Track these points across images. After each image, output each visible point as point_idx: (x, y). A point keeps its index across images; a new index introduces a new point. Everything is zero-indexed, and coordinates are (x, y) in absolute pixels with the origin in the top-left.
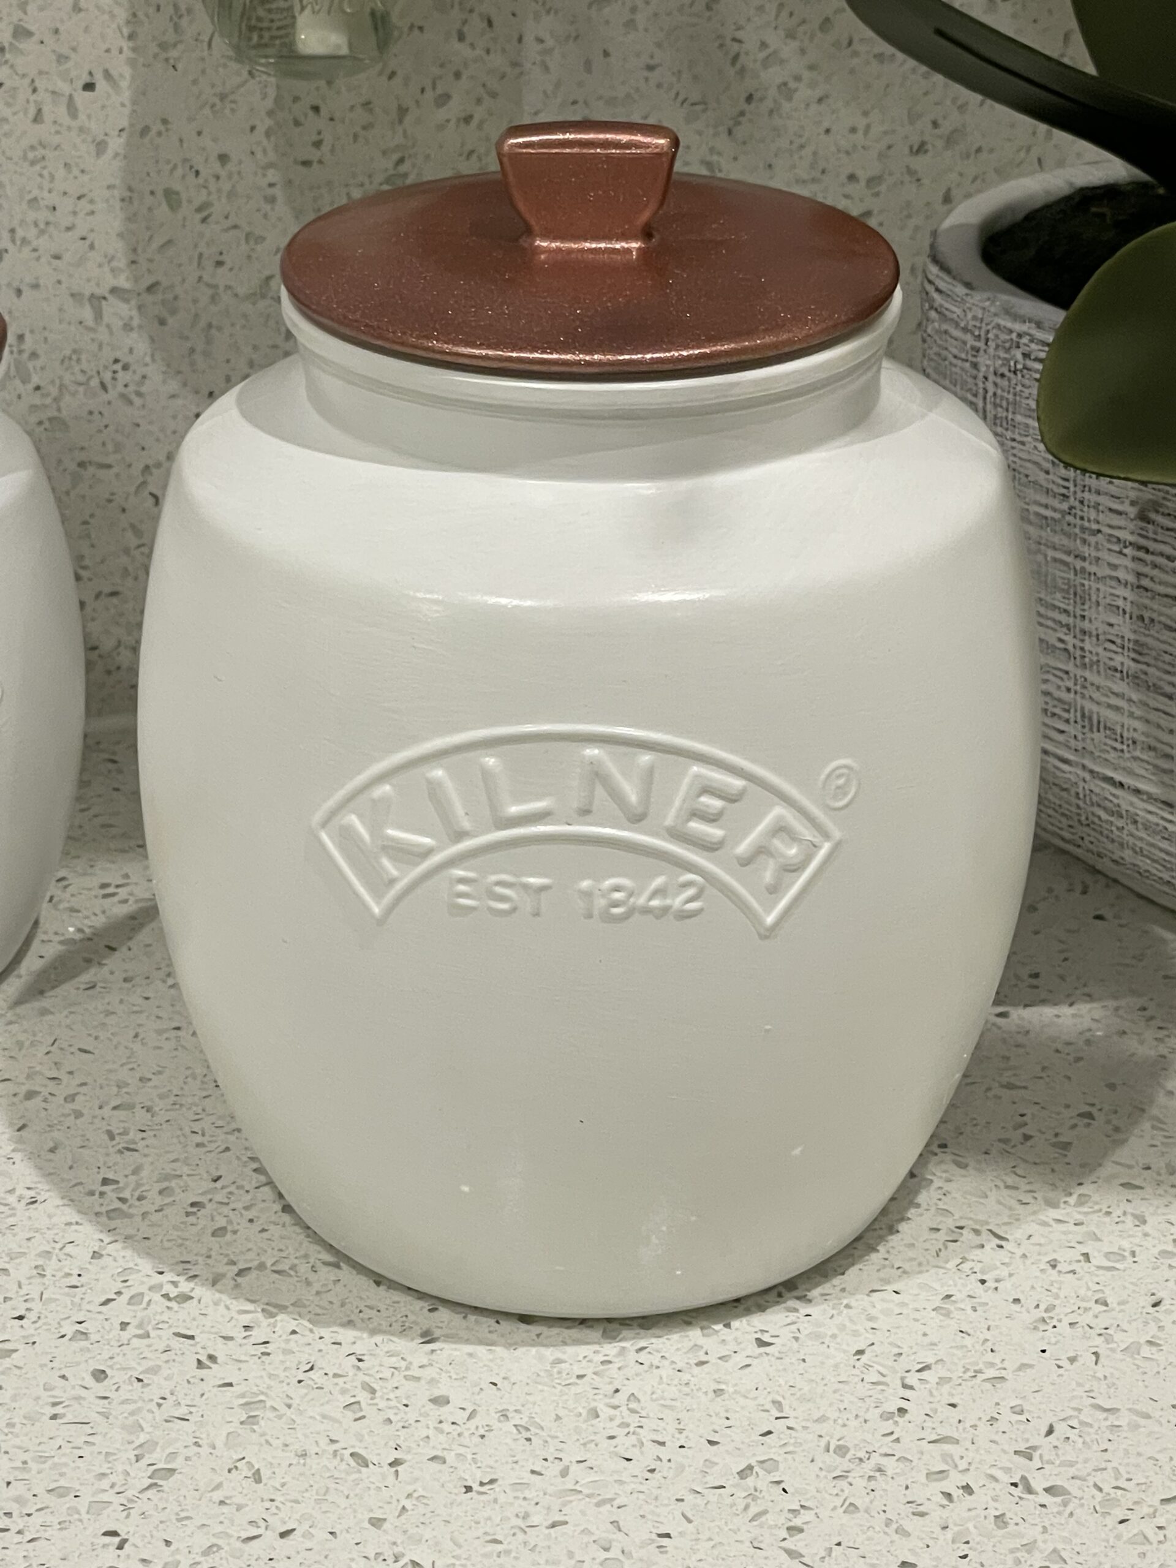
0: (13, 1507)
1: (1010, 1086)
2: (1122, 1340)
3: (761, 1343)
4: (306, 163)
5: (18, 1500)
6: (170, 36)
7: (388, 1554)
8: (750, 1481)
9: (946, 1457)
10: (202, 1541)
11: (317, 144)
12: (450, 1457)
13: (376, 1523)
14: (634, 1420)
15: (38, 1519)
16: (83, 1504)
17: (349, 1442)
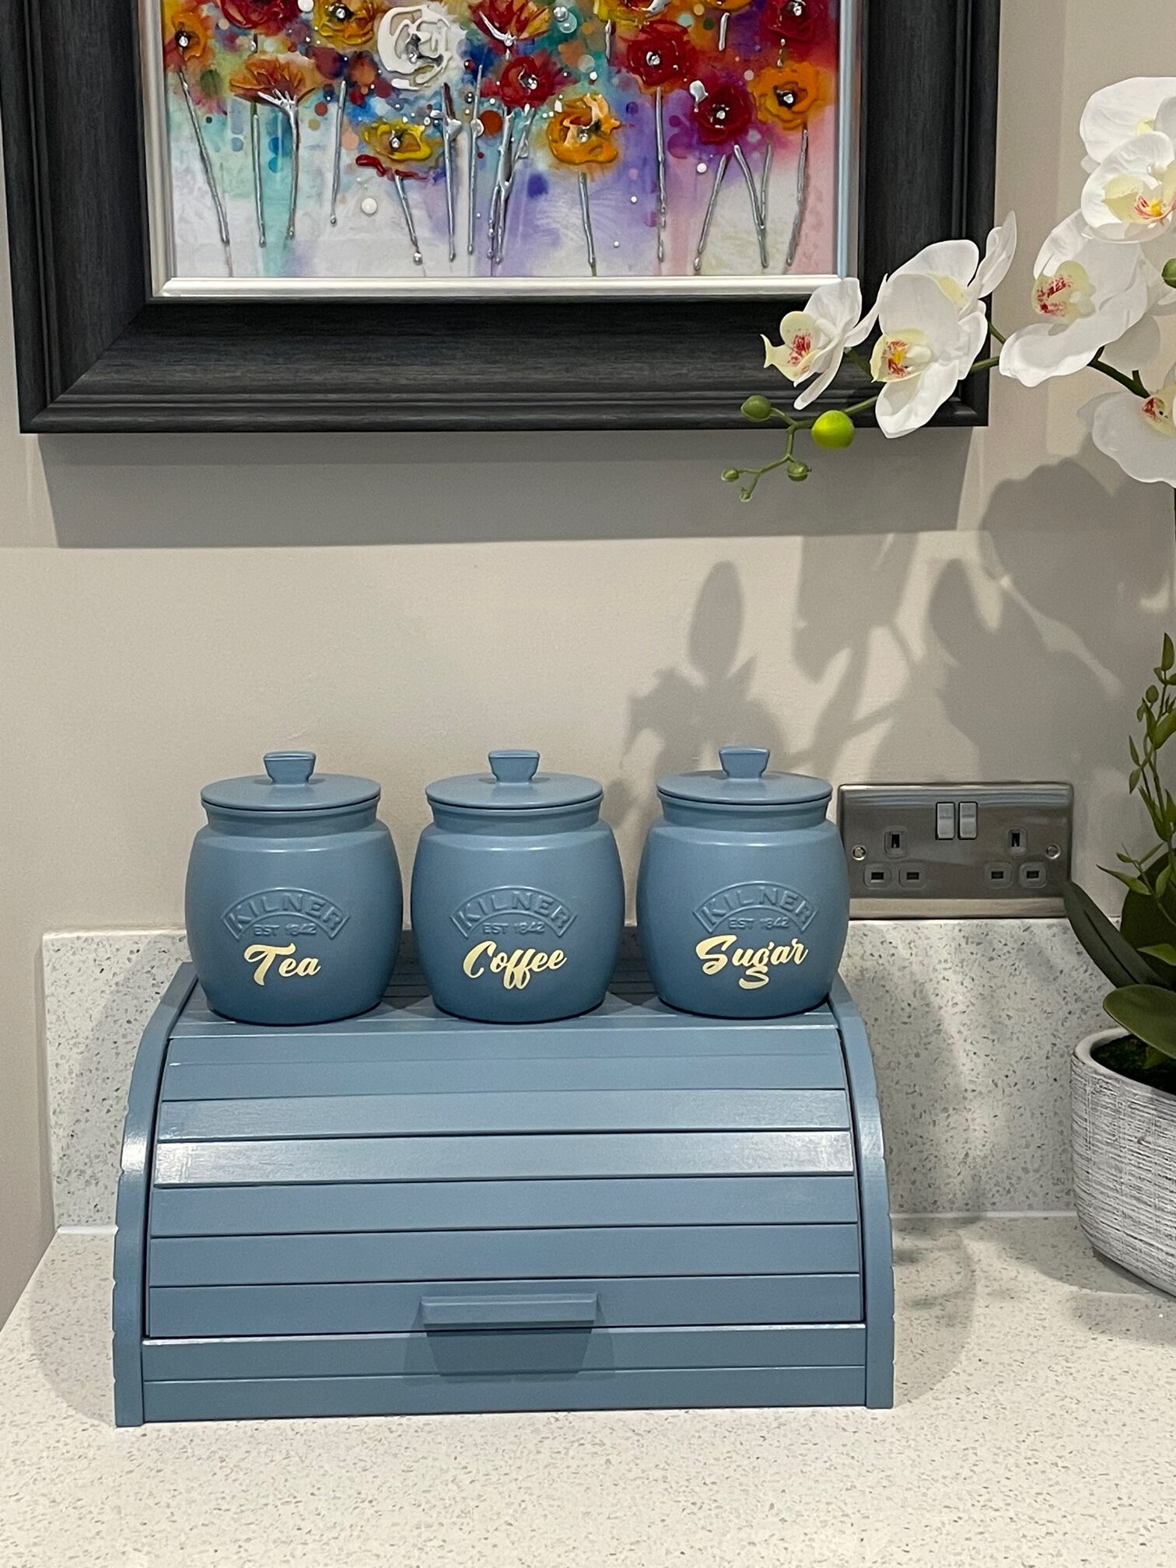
1: (1104, 1361)
2: (1107, 1433)
3: (985, 1418)
4: (905, 1023)
6: (860, 977)
7: (845, 1453)
8: (966, 1452)
9: (1033, 1455)
11: (909, 1017)
13: (844, 1445)
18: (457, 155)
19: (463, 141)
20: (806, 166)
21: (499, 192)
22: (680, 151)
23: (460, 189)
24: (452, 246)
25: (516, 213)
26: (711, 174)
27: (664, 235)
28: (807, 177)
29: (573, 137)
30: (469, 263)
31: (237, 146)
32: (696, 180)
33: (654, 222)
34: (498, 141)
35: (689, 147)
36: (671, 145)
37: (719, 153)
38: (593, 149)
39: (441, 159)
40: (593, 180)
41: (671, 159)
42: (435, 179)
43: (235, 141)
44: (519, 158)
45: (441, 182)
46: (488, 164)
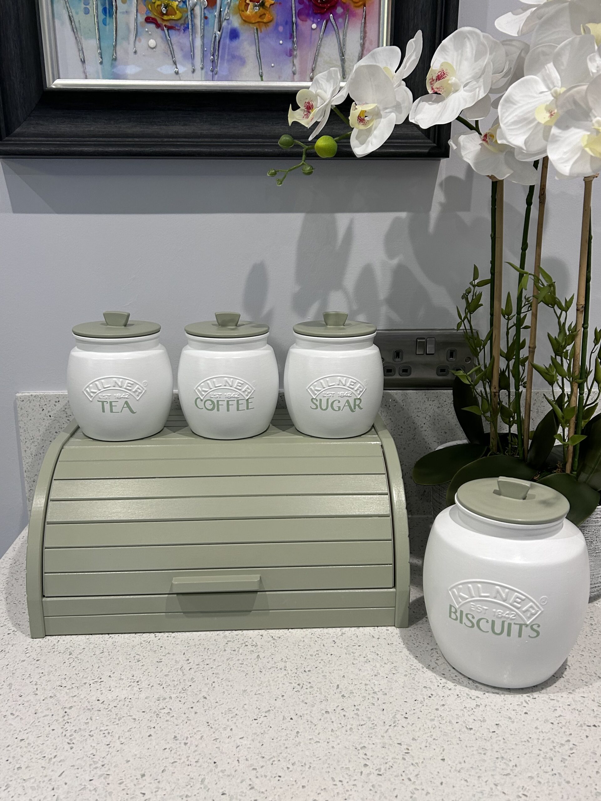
0: (321, 635)
5: (322, 634)
7: (374, 652)
10: (347, 645)
12: (387, 639)
14: (417, 638)
15: (324, 637)
16: (331, 636)
17: (372, 634)
18: (194, 17)
19: (197, 10)
20: (365, 27)
21: (215, 37)
22: (303, 17)
23: (197, 35)
24: (193, 65)
25: (224, 49)
26: (318, 29)
27: (296, 61)
28: (365, 32)
29: (251, 9)
30: (201, 74)
31: (87, 12)
32: (311, 33)
33: (290, 54)
34: (215, 10)
35: (308, 15)
36: (299, 14)
37: (322, 19)
38: (261, 16)
39: (187, 20)
40: (261, 32)
41: (299, 20)
42: (184, 30)
43: (85, 8)
44: (225, 19)
45: (187, 32)
46: (210, 23)
